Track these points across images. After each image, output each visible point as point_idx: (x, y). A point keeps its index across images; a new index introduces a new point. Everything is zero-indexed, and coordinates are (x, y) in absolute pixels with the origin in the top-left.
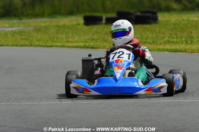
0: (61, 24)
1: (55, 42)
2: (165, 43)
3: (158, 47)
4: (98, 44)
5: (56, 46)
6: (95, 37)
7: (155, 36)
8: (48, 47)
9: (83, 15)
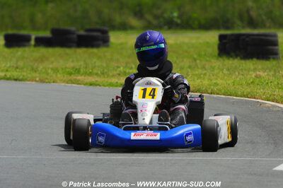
2: (119, 74)
4: (25, 74)
6: (21, 64)
9: (4, 33)
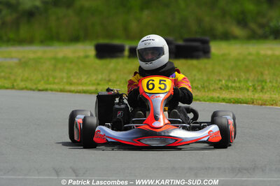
0: (60, 55)
1: (50, 84)
2: (221, 88)
3: (211, 96)
5: (52, 90)
6: (113, 77)
7: (205, 78)
8: (40, 90)
9: (95, 42)
